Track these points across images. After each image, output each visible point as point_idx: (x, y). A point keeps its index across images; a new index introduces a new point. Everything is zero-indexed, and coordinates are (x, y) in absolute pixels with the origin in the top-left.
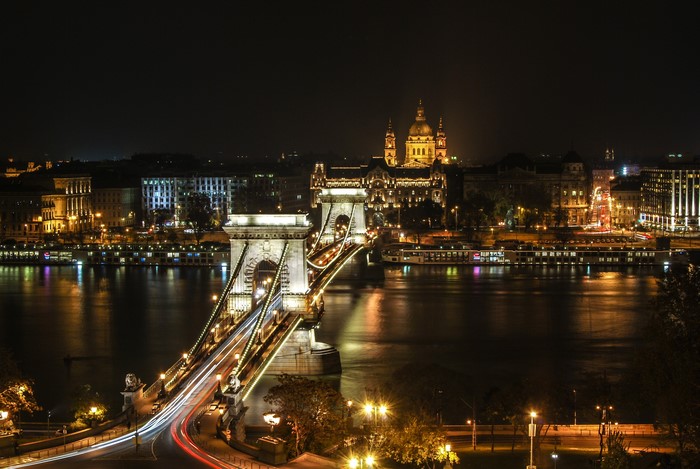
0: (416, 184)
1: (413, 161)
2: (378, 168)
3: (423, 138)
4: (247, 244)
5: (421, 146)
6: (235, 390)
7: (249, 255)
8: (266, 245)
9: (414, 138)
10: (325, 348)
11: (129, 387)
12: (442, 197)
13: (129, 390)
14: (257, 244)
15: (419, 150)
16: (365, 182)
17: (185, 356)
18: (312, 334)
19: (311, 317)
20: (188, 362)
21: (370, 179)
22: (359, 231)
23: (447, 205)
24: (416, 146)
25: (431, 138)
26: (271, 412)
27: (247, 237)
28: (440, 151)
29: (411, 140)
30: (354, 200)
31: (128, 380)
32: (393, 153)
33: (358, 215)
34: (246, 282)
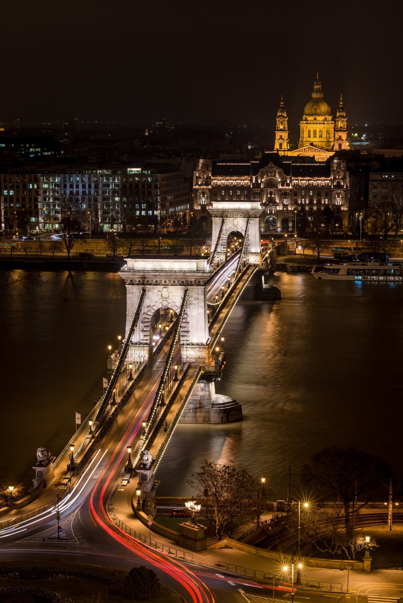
0: (315, 183)
1: (308, 144)
2: (271, 164)
3: (320, 118)
4: (144, 290)
5: (318, 127)
6: (148, 467)
7: (147, 302)
8: (165, 292)
9: (310, 118)
10: (226, 401)
11: (41, 462)
12: (345, 198)
13: (41, 465)
14: (155, 291)
15: (315, 132)
16: (256, 180)
17: (91, 423)
18: (212, 386)
19: (212, 369)
20: (93, 429)
21: (262, 177)
22: (253, 250)
23: (350, 207)
24: (312, 127)
25: (329, 118)
26: (192, 500)
27: (145, 281)
28: (340, 134)
29: (306, 120)
30: (248, 215)
31: (39, 454)
32: (285, 135)
33: (254, 231)
34: (143, 331)
